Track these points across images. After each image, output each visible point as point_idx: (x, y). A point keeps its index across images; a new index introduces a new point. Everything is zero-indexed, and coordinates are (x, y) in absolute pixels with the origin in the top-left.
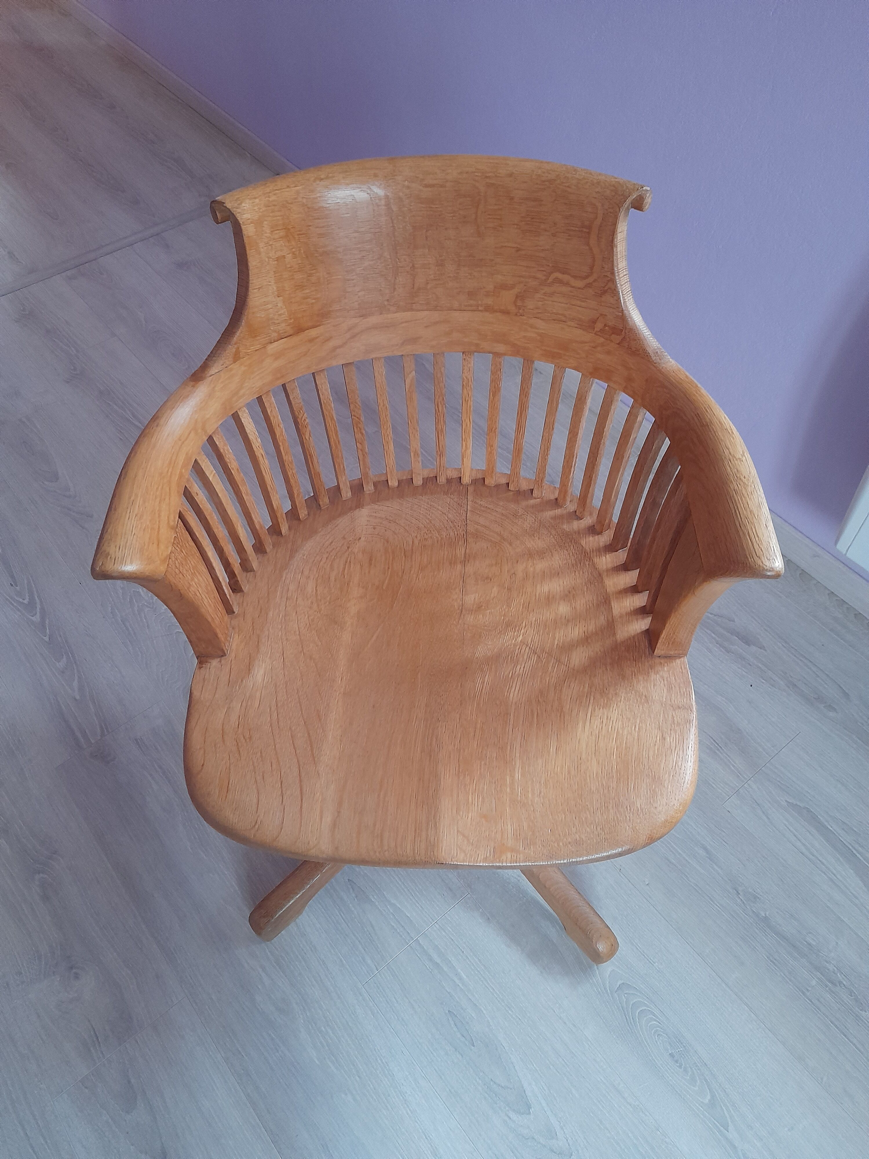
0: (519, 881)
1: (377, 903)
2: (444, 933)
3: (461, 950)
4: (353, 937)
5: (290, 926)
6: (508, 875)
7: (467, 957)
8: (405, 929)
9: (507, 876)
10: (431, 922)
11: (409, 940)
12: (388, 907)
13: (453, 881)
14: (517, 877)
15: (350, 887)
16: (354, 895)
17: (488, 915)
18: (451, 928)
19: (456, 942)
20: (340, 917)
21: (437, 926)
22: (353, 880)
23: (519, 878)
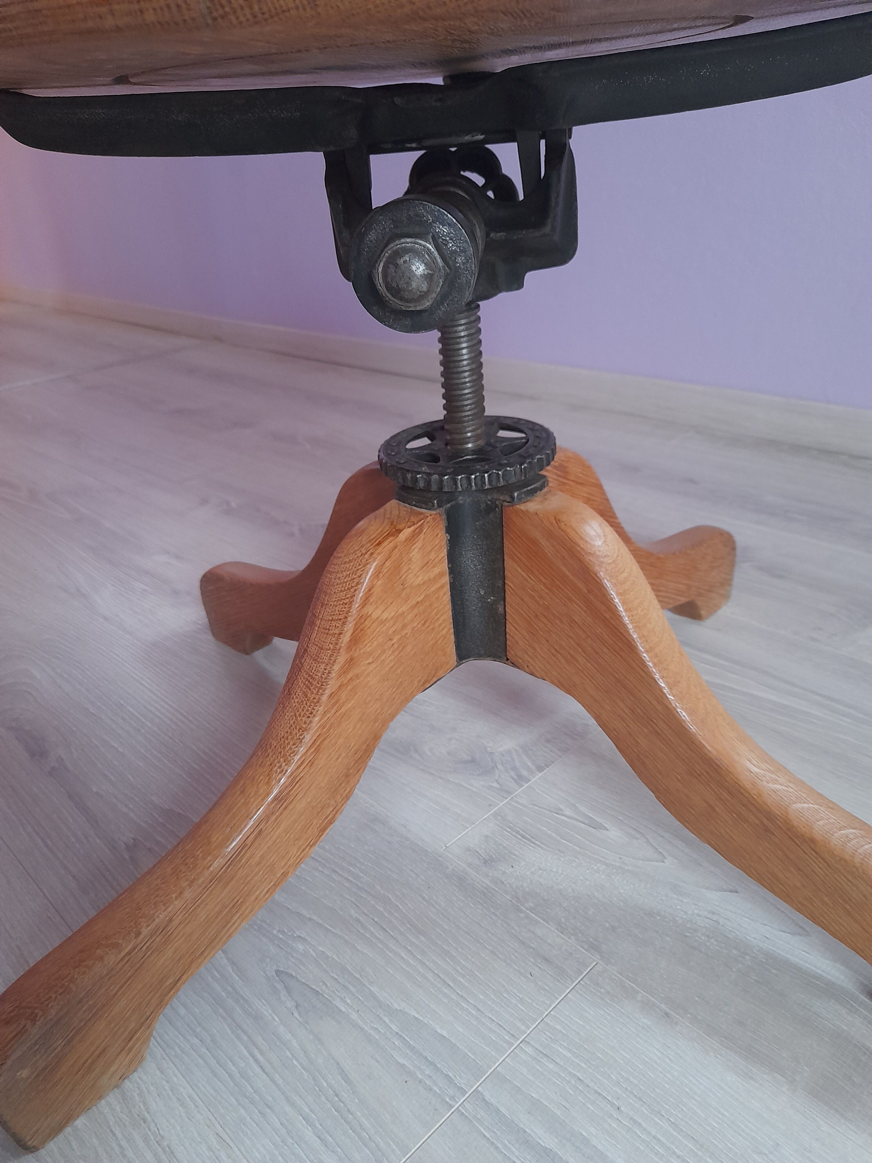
0: (717, 922)
1: (354, 1016)
2: (551, 1066)
3: (612, 1105)
4: (288, 1109)
5: (103, 1102)
6: (686, 913)
7: (635, 1122)
8: (438, 1069)
9: (685, 916)
10: (506, 1041)
11: (452, 1098)
12: (387, 1020)
13: (549, 941)
14: (710, 916)
15: (279, 986)
16: (290, 1004)
17: (663, 1006)
18: (570, 1051)
19: (591, 1085)
20: (251, 1061)
21: (529, 1050)
22: (290, 971)
23: (715, 918)
